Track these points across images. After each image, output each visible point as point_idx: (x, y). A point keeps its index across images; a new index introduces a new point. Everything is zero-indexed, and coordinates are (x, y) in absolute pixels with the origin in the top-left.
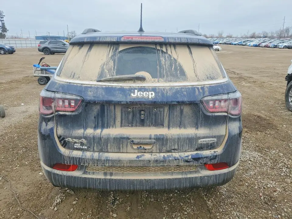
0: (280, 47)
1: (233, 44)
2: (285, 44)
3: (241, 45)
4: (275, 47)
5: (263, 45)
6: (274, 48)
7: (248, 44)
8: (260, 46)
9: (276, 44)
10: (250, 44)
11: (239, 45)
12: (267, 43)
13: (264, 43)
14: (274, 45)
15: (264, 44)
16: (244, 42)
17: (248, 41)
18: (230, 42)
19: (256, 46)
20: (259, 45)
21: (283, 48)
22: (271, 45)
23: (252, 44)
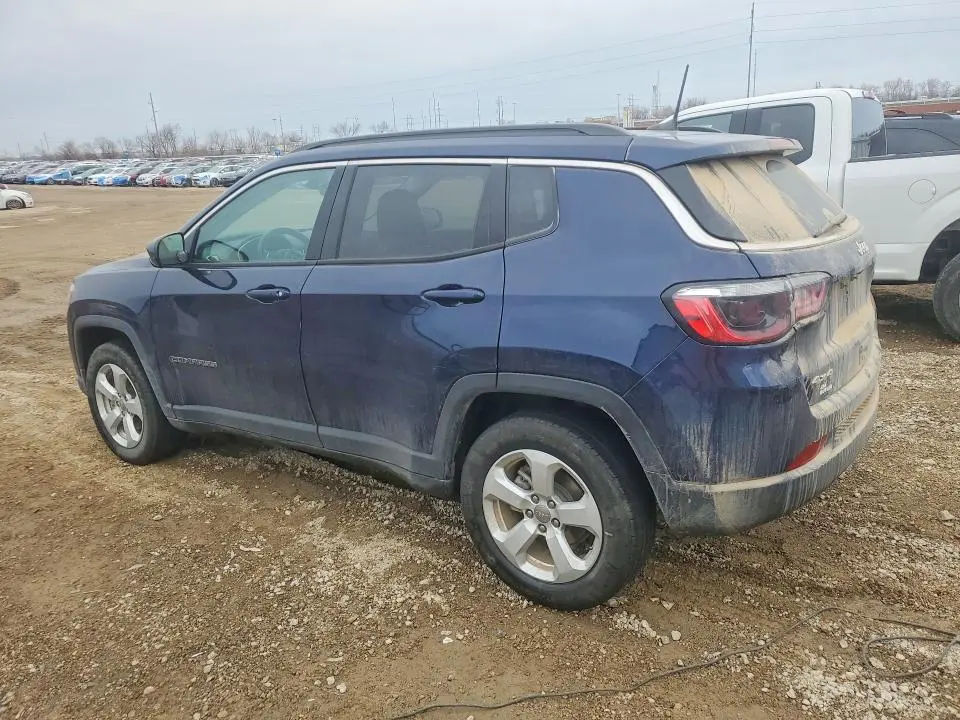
0: (201, 184)
1: (33, 183)
2: (213, 175)
3: (66, 183)
4: (188, 183)
5: (146, 181)
6: (185, 186)
7: (95, 178)
8: (136, 184)
9: (186, 176)
10: (100, 180)
11: (59, 183)
12: (158, 175)
13: (147, 175)
14: (183, 180)
15: (147, 178)
16: (74, 173)
17: (86, 168)
18: (19, 175)
19: (124, 183)
20: (133, 180)
21: (211, 186)
22: (172, 178)
23: (109, 177)
